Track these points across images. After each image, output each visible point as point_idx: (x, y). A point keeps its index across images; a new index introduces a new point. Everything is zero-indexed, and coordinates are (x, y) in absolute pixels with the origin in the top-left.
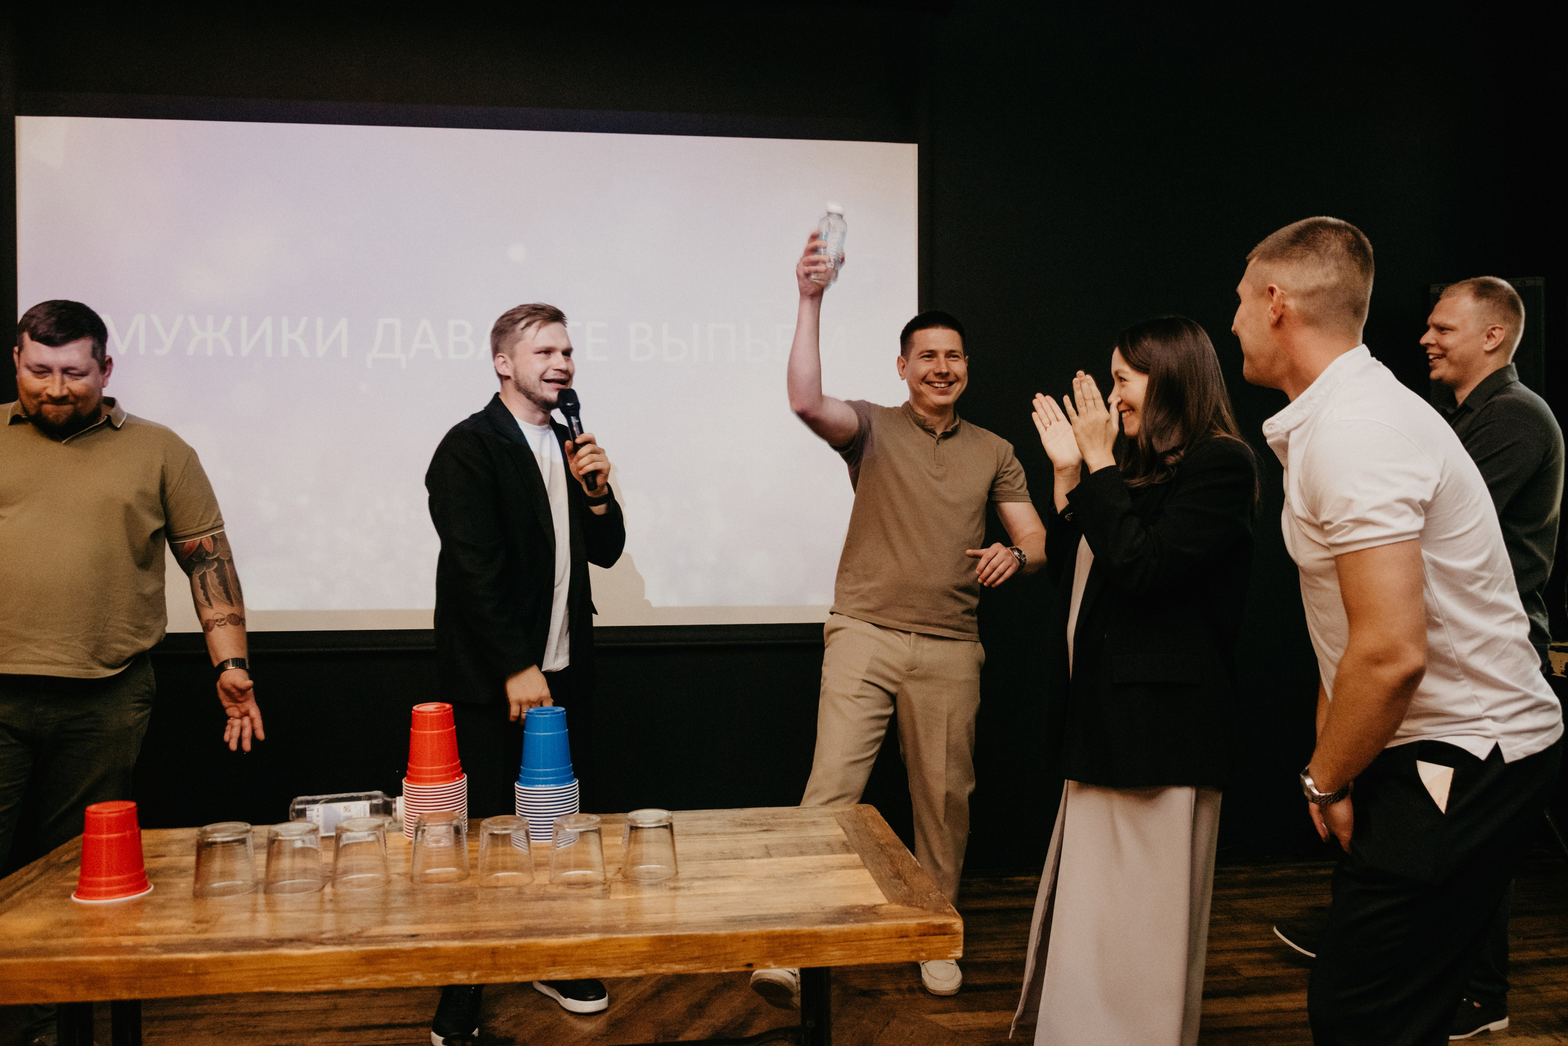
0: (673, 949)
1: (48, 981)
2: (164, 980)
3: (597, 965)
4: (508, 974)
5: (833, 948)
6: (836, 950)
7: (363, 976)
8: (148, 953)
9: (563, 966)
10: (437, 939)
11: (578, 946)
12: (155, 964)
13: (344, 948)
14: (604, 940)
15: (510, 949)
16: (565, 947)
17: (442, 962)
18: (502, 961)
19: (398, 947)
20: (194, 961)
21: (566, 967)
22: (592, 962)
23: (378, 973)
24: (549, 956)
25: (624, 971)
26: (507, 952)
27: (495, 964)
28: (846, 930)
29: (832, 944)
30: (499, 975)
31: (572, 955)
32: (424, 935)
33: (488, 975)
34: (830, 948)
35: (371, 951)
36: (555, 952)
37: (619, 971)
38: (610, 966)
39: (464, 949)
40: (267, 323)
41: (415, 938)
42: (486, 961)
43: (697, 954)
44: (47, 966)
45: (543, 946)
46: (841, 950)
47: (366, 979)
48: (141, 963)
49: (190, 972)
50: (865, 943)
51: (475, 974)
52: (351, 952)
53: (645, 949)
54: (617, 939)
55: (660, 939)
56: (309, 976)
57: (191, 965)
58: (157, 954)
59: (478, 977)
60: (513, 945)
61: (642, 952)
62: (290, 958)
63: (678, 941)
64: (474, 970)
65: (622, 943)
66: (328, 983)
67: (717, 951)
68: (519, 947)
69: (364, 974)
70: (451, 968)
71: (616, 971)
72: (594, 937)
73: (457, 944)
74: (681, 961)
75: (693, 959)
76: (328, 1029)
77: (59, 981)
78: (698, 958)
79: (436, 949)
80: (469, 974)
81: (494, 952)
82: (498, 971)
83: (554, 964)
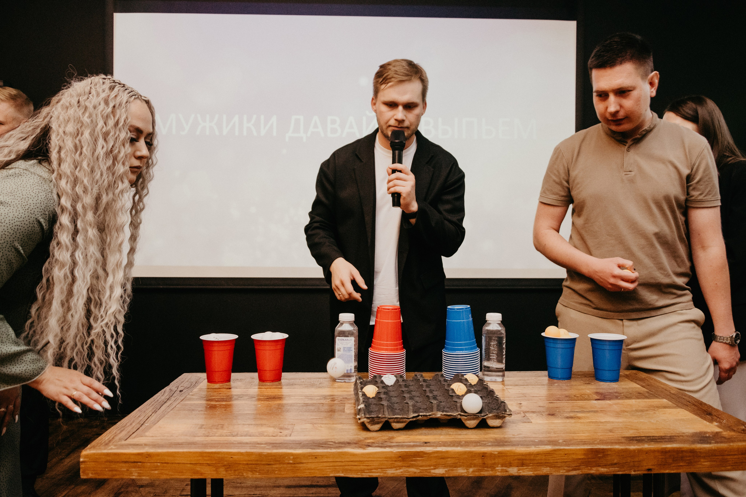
0: (600, 458)
1: (201, 464)
2: (274, 466)
3: (550, 467)
4: (492, 471)
5: (705, 461)
6: (707, 462)
7: (400, 469)
8: (264, 448)
9: (528, 466)
10: (444, 446)
11: (538, 454)
12: (269, 455)
13: (388, 450)
14: (555, 450)
15: (494, 454)
16: (530, 454)
17: (450, 461)
18: (489, 462)
19: (422, 450)
20: (292, 454)
21: (530, 467)
22: (546, 464)
23: (409, 467)
24: (519, 460)
25: (569, 471)
26: (491, 455)
27: (484, 464)
28: (713, 448)
29: (704, 457)
30: (487, 471)
31: (534, 460)
32: (434, 443)
33: (479, 471)
34: (702, 460)
35: (406, 452)
36: (524, 457)
37: (564, 471)
38: (559, 467)
39: (465, 453)
40: (236, 118)
41: (428, 444)
42: (478, 461)
43: (615, 461)
44: (202, 454)
45: (515, 453)
46: (710, 461)
47: (401, 470)
48: (260, 455)
49: (291, 462)
50: (726, 457)
51: (471, 470)
52: (392, 452)
53: (582, 457)
54: (563, 449)
55: (592, 450)
56: (366, 467)
57: (292, 457)
58: (268, 449)
59: (473, 471)
60: (497, 451)
61: (580, 459)
62: (354, 455)
63: (603, 452)
64: (471, 467)
65: (566, 452)
66: (377, 473)
67: (629, 460)
68: (500, 453)
69: (400, 467)
70: (455, 466)
71: (562, 471)
72: (549, 448)
73: (459, 449)
74: (605, 466)
75: (613, 465)
76: (279, 487)
77: (209, 465)
78: (616, 464)
79: (447, 452)
80: (467, 470)
81: (484, 455)
82: (485, 469)
83: (523, 465)
